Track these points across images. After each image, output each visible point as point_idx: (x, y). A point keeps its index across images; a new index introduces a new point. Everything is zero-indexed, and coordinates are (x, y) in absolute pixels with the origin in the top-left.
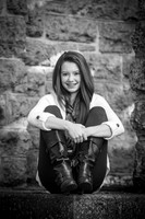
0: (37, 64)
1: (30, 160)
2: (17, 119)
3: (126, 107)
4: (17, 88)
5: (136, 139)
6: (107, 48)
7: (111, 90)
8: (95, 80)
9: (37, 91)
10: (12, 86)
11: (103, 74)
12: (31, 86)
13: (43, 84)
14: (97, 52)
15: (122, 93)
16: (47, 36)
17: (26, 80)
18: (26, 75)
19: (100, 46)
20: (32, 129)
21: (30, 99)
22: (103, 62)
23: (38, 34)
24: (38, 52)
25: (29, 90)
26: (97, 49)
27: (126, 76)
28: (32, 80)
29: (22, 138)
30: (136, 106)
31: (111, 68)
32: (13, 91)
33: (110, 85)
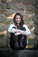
0: (9, 16)
1: (7, 41)
2: (4, 30)
3: (32, 28)
4: (4, 22)
5: (35, 36)
6: (27, 12)
7: (29, 23)
8: (24, 21)
9: (9, 23)
10: (3, 22)
11: (26, 19)
12: (7, 22)
13: (11, 21)
14: (25, 13)
15: (31, 24)
16: (12, 9)
17: (6, 20)
18: (6, 19)
19: (26, 12)
20: (7, 33)
21: (7, 25)
22: (26, 16)
23: (9, 9)
24: (9, 13)
25: (7, 23)
26: (25, 12)
27: (32, 20)
28: (8, 20)
29: (5, 35)
30: (35, 27)
31: (28, 17)
32: (3, 23)
33: (28, 22)
